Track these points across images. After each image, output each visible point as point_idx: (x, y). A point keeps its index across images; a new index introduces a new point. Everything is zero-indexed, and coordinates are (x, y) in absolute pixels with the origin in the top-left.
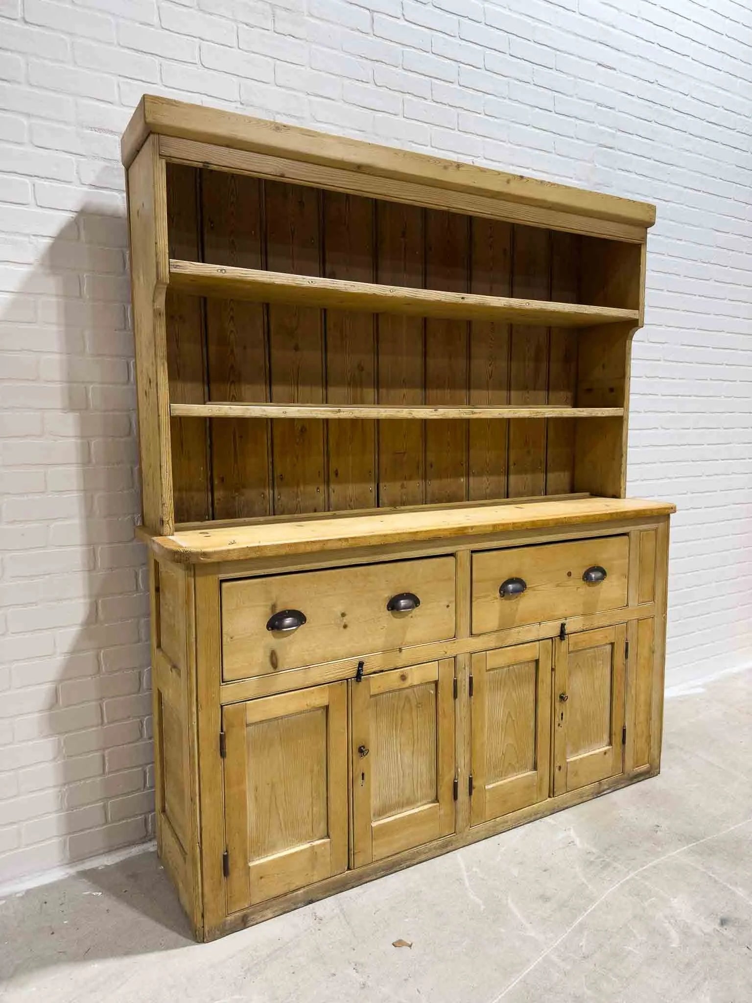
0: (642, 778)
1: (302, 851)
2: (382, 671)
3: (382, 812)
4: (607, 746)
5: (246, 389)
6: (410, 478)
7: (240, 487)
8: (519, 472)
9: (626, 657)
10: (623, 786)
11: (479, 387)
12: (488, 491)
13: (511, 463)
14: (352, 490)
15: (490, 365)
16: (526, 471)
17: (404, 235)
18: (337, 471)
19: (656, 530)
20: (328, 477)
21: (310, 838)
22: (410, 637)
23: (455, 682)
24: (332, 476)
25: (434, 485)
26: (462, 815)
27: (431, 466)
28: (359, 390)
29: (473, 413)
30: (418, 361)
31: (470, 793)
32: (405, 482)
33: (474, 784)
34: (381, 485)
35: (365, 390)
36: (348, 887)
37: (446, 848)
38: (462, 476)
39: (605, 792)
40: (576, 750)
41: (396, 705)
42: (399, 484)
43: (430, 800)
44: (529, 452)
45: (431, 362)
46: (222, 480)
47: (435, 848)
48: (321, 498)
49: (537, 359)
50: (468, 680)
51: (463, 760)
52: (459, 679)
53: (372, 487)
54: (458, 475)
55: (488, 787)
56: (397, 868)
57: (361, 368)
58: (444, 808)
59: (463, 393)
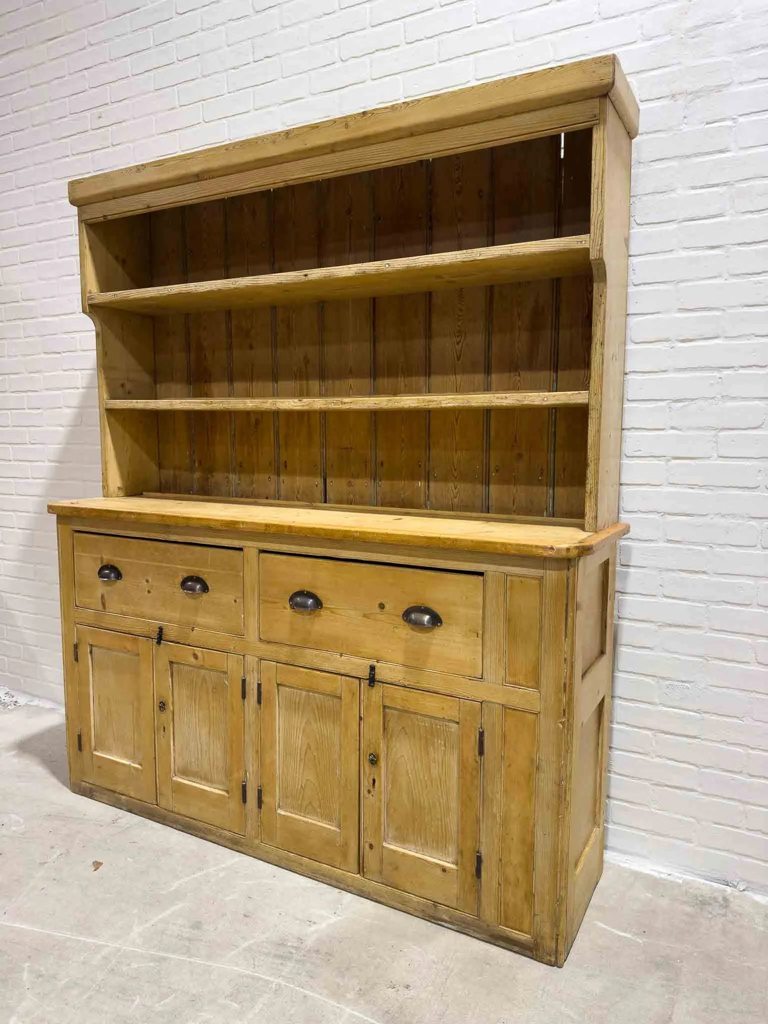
0: (516, 949)
1: (123, 764)
2: (178, 643)
3: (185, 773)
4: (453, 863)
5: (215, 387)
6: (358, 476)
7: (211, 471)
8: (504, 481)
9: (481, 752)
10: (478, 936)
11: (444, 372)
12: (456, 500)
13: (492, 469)
14: (300, 482)
15: (458, 343)
16: (515, 481)
17: (349, 212)
18: (286, 462)
19: (541, 579)
20: (279, 468)
21: (133, 758)
22: (200, 620)
23: (244, 681)
24: (282, 467)
25: (385, 486)
26: (251, 823)
27: (382, 464)
28: (304, 382)
29: (343, 403)
30: (367, 346)
31: (260, 807)
32: (352, 480)
33: (264, 798)
34: (328, 481)
35: (310, 382)
36: (155, 818)
37: (235, 845)
38: (419, 480)
39: (446, 925)
40: (402, 839)
41: (194, 680)
42: (344, 481)
43: (225, 789)
44: (520, 456)
45: (381, 347)
46: (200, 463)
47: (225, 837)
48: (272, 487)
49: (535, 328)
50: (256, 686)
51: (252, 767)
52: (247, 680)
53: (319, 481)
54: (413, 477)
55: (279, 811)
56: (193, 832)
57: (306, 361)
58: (234, 804)
59: (422, 380)
